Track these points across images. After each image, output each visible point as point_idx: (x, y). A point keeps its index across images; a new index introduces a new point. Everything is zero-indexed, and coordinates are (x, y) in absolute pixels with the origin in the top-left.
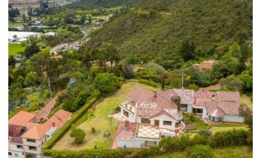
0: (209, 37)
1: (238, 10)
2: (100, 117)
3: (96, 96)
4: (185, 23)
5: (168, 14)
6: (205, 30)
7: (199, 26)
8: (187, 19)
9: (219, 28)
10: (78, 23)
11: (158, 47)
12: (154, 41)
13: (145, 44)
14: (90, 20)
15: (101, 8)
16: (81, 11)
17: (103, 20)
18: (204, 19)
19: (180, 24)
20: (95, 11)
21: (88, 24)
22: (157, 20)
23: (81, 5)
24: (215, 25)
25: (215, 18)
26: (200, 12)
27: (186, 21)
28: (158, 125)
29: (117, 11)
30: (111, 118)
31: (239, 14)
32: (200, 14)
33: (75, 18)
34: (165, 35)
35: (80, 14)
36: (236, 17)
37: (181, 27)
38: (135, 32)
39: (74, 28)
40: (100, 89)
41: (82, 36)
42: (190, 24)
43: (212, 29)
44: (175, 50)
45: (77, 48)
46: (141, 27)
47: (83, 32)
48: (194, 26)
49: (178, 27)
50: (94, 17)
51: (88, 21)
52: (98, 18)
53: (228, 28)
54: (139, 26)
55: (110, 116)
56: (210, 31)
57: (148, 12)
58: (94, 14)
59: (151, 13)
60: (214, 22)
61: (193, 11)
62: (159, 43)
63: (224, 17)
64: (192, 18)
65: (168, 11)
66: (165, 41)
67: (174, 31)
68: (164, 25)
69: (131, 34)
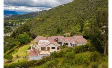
0: (67, 27)
1: (78, 16)
2: (21, 52)
3: (19, 44)
4: (57, 22)
5: (50, 19)
6: (66, 24)
7: (63, 23)
8: (58, 20)
9: (71, 23)
10: (10, 25)
11: (46, 32)
12: (45, 30)
13: (41, 31)
14: (16, 24)
15: (21, 19)
16: (11, 21)
17: (22, 24)
18: (65, 20)
19: (56, 22)
20: (18, 20)
21: (15, 26)
22: (46, 21)
23: (11, 18)
24: (69, 22)
25: (69, 19)
26: (63, 17)
27: (58, 21)
28: (49, 50)
29: (28, 20)
30: (26, 52)
31: (78, 17)
32: (63, 18)
33: (9, 23)
34: (49, 27)
35: (11, 22)
36: (77, 19)
37: (56, 24)
38: (36, 27)
39: (8, 27)
40: (21, 41)
41: (12, 31)
42: (59, 22)
43: (68, 23)
44: (54, 33)
45: (10, 35)
46: (39, 24)
47: (12, 29)
48: (61, 23)
49: (55, 24)
50: (18, 23)
51: (15, 25)
52: (20, 23)
53: (74, 23)
54: (38, 24)
55: (26, 51)
56: (68, 24)
57: (42, 19)
58: (18, 22)
59: (43, 19)
60: (69, 21)
61: (60, 17)
62: (47, 30)
63: (72, 19)
64: (60, 20)
65: (50, 18)
66: (50, 30)
67: (53, 25)
68: (49, 23)
69: (35, 28)
